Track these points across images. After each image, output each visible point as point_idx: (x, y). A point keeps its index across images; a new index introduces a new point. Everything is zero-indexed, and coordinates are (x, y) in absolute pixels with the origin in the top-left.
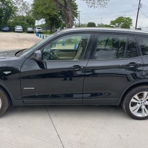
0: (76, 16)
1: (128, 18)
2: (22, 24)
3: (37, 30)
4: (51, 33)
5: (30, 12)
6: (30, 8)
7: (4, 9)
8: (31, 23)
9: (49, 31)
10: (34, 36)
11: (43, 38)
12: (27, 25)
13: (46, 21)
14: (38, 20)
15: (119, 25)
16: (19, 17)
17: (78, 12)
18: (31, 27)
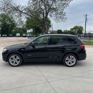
0: (50, 27)
1: (81, 27)
2: (20, 32)
3: (28, 35)
4: (36, 36)
5: (24, 25)
6: (25, 23)
7: (10, 24)
8: (25, 31)
9: (35, 35)
10: (26, 38)
11: (32, 39)
12: (23, 32)
13: (33, 30)
14: (29, 29)
15: (75, 30)
16: (18, 28)
17: (51, 25)
18: (25, 34)
